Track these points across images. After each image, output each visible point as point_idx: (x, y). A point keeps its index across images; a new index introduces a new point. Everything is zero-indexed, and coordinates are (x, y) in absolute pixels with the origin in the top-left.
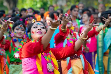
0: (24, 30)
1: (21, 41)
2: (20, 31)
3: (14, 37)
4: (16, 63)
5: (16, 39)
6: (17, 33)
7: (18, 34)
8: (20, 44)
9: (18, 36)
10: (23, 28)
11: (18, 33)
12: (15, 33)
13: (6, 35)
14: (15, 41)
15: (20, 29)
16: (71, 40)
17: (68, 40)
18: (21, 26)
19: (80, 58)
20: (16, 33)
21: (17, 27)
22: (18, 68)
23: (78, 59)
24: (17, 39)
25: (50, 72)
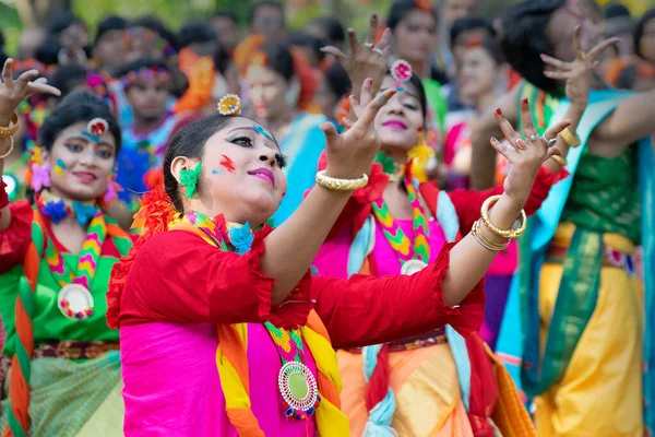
0: (113, 152)
1: (90, 220)
2: (87, 157)
3: (49, 189)
4: (73, 346)
5: (61, 205)
6: (72, 166)
7: (75, 173)
8: (89, 238)
9: (75, 185)
10: (109, 140)
11: (78, 168)
12: (57, 170)
13: (12, 176)
14: (54, 216)
15: (90, 148)
16: (399, 231)
17: (380, 226)
18: (101, 126)
19: (446, 341)
20: (63, 165)
21: (72, 132)
22: (86, 383)
23: (435, 343)
24: (69, 203)
25: (297, 416)
